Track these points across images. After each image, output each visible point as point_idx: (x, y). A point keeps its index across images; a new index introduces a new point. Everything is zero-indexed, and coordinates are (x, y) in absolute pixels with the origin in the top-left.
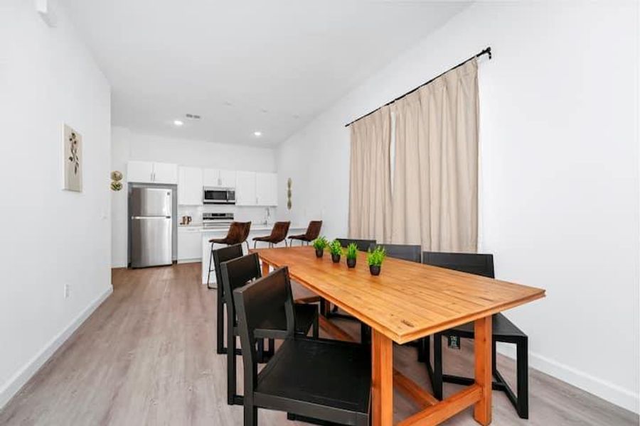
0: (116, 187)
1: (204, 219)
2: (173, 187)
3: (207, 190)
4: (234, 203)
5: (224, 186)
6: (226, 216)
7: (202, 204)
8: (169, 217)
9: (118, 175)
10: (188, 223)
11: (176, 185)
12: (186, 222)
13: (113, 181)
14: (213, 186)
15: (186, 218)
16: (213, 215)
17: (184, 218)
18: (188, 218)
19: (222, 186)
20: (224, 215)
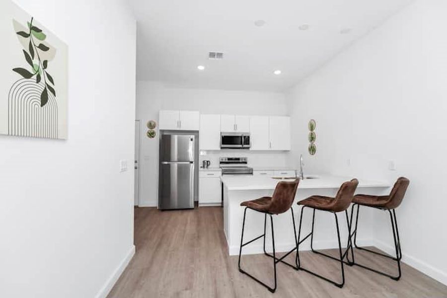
0: (151, 135)
1: (221, 163)
2: (196, 133)
3: (224, 135)
4: (248, 148)
5: (240, 131)
6: (241, 161)
7: (219, 149)
8: (192, 162)
9: (152, 124)
10: (207, 167)
11: (198, 132)
12: (206, 166)
13: (149, 129)
14: (230, 131)
15: (206, 162)
16: (229, 159)
17: (204, 162)
18: (207, 161)
19: (237, 131)
20: (238, 159)
